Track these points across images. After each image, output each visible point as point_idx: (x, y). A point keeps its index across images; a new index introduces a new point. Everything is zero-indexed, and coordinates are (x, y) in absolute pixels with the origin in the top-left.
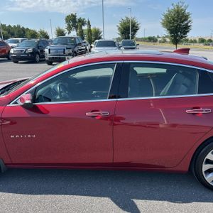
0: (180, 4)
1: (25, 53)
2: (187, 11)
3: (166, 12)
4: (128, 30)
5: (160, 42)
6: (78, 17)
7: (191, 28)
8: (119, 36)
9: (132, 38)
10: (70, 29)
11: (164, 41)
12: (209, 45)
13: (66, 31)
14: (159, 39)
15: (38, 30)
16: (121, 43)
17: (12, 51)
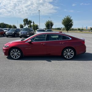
0: (69, 16)
1: (11, 34)
2: (71, 19)
3: (63, 19)
4: (49, 25)
5: (62, 30)
6: (28, 20)
7: (73, 25)
8: (46, 28)
9: (51, 29)
10: (25, 25)
11: (64, 30)
12: (82, 31)
13: (24, 26)
14: (62, 29)
15: (12, 25)
16: (46, 30)
17: (6, 33)
